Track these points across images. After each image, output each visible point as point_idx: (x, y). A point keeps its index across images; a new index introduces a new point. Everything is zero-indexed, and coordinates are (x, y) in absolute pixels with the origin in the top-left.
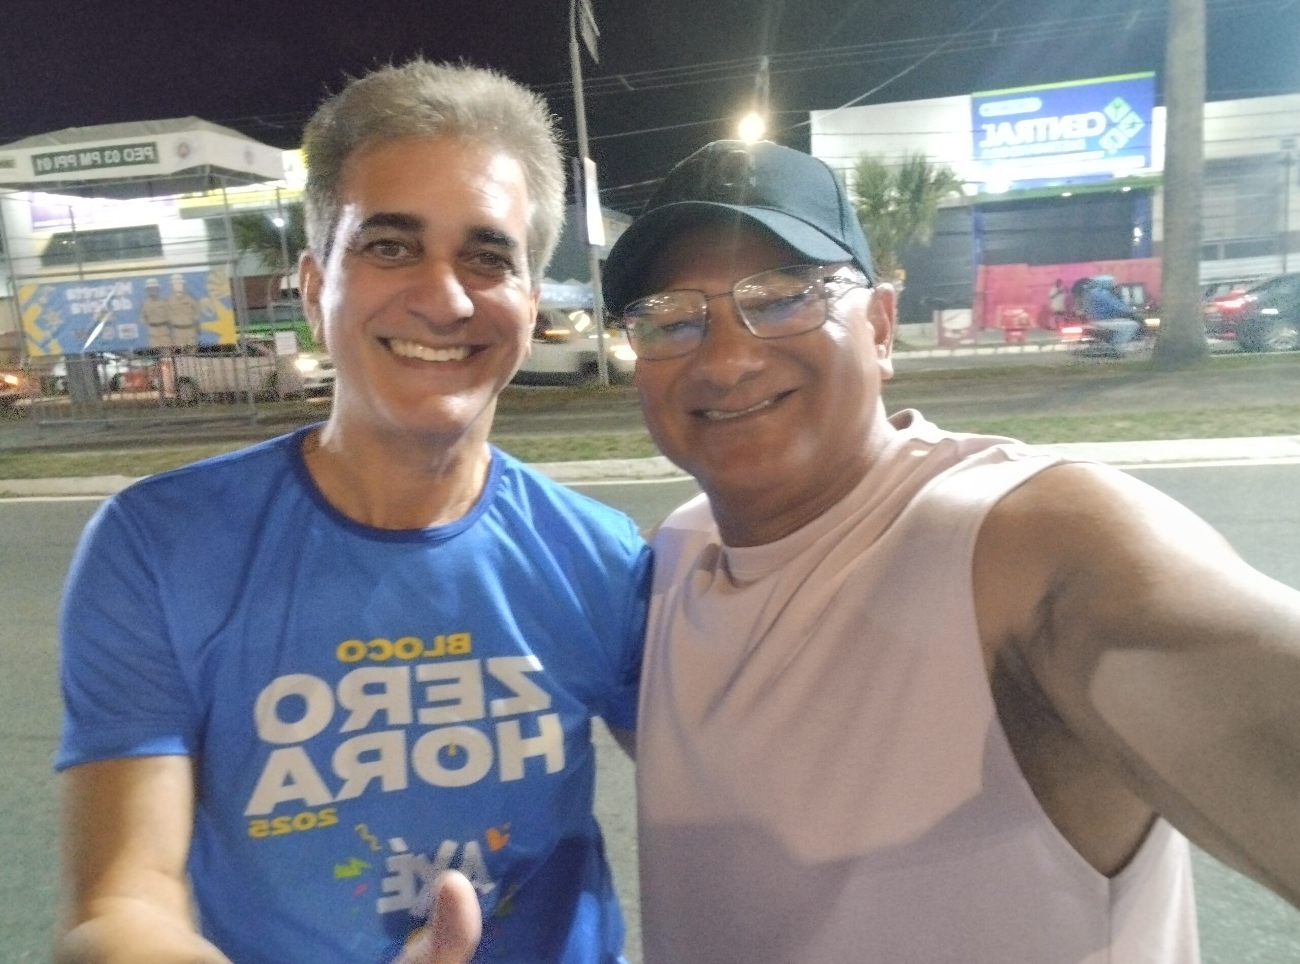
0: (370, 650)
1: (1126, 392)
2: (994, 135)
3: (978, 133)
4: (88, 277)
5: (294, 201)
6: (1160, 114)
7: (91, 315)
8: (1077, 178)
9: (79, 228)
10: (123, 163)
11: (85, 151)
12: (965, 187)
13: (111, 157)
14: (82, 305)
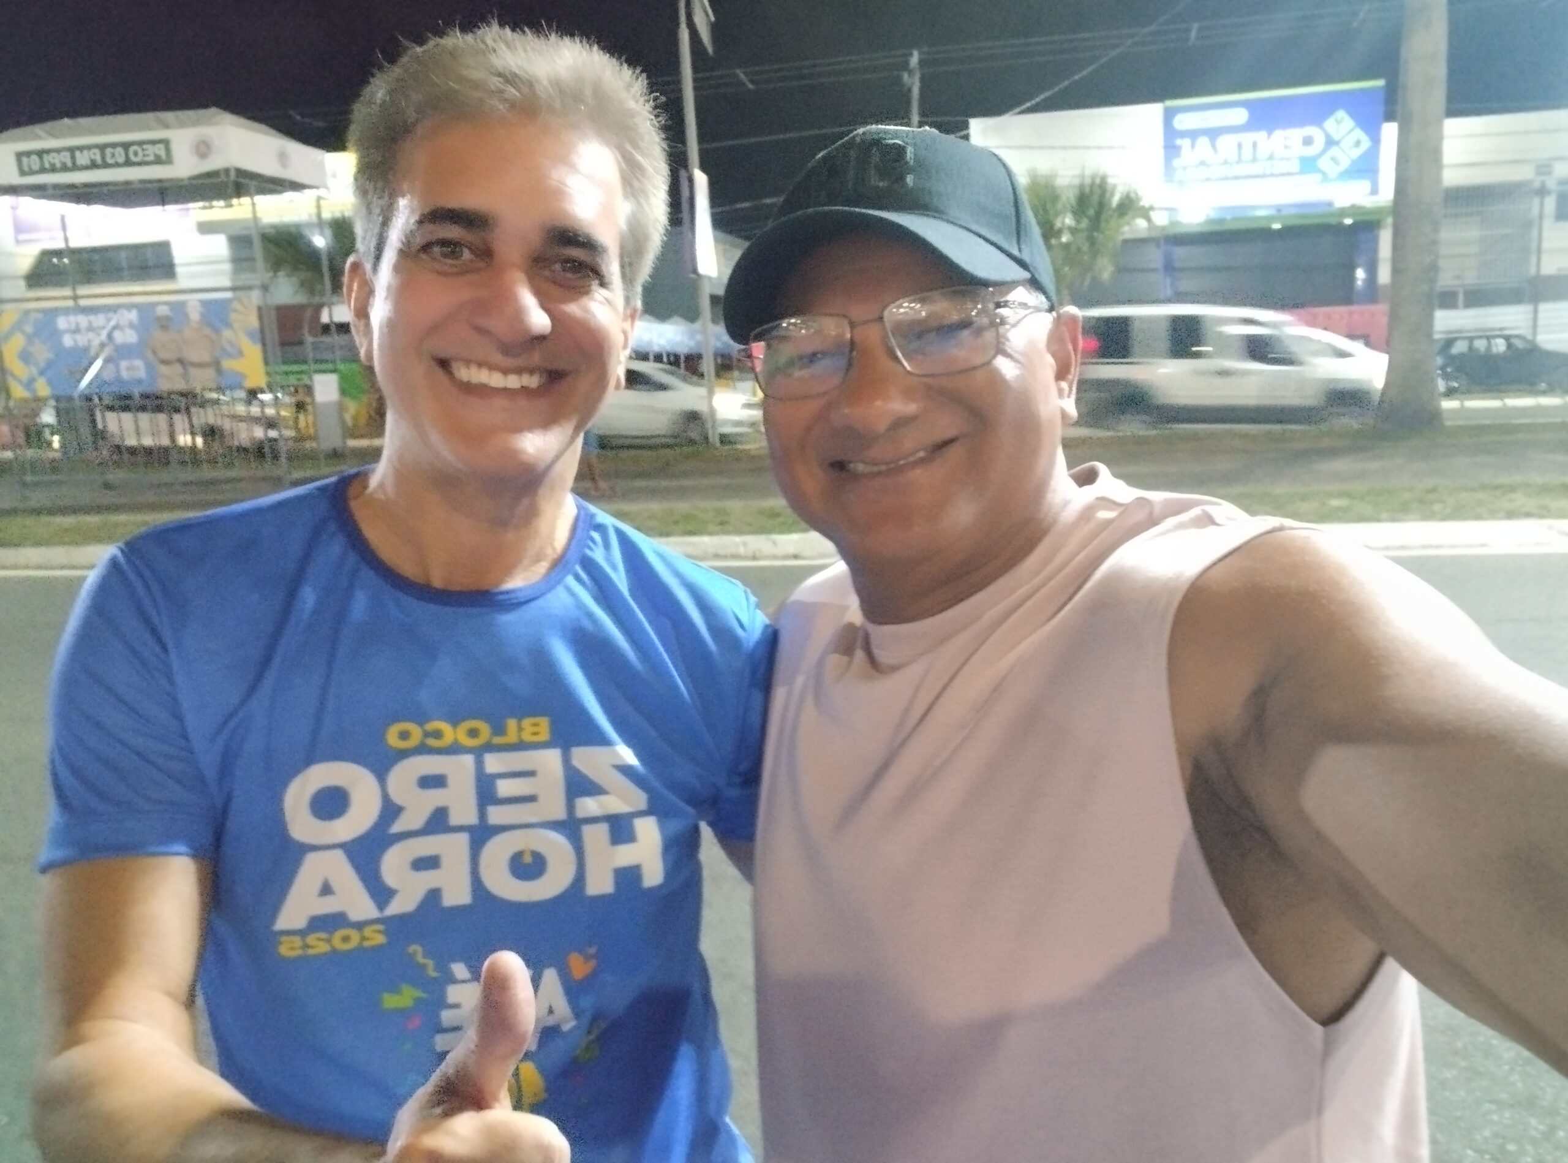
0: (427, 734)
1: (1340, 465)
2: (1190, 153)
3: (1171, 149)
4: (83, 302)
5: (338, 215)
6: (1390, 131)
7: (86, 350)
8: (1290, 206)
9: (74, 244)
10: (128, 163)
11: (81, 148)
12: (1153, 215)
13: (113, 155)
14: (78, 337)
